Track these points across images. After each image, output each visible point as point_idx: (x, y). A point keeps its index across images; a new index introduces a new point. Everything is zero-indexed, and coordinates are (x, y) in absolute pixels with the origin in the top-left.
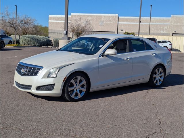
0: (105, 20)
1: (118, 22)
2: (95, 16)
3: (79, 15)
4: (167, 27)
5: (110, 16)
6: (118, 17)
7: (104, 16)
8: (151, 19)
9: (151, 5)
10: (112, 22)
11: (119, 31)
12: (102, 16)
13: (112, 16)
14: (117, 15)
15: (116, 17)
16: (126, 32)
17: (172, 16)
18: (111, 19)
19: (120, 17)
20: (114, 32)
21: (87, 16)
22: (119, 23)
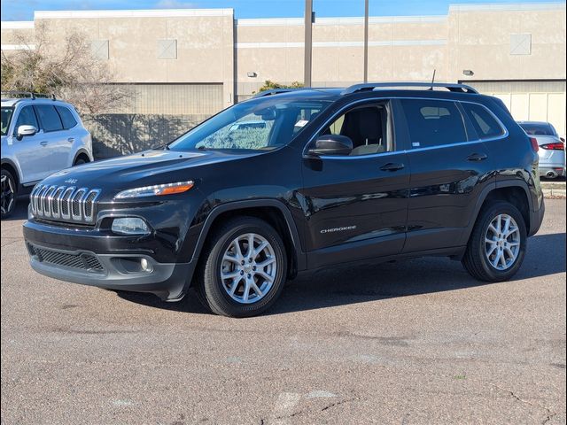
0: (181, 34)
1: (235, 41)
2: (137, 18)
3: (68, 19)
4: (433, 56)
5: (199, 18)
6: (235, 22)
7: (176, 19)
8: (369, 26)
10: (210, 44)
11: (240, 79)
13: (206, 18)
14: (229, 12)
15: (226, 21)
16: (268, 83)
17: (452, 8)
18: (203, 29)
19: (241, 23)
20: (222, 84)
21: (103, 19)
22: (239, 45)
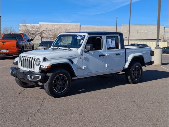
0: (69, 28)
1: (80, 30)
6: (80, 26)
9: (117, 17)
12: (66, 25)
13: (75, 25)
14: (79, 24)
18: (74, 27)
